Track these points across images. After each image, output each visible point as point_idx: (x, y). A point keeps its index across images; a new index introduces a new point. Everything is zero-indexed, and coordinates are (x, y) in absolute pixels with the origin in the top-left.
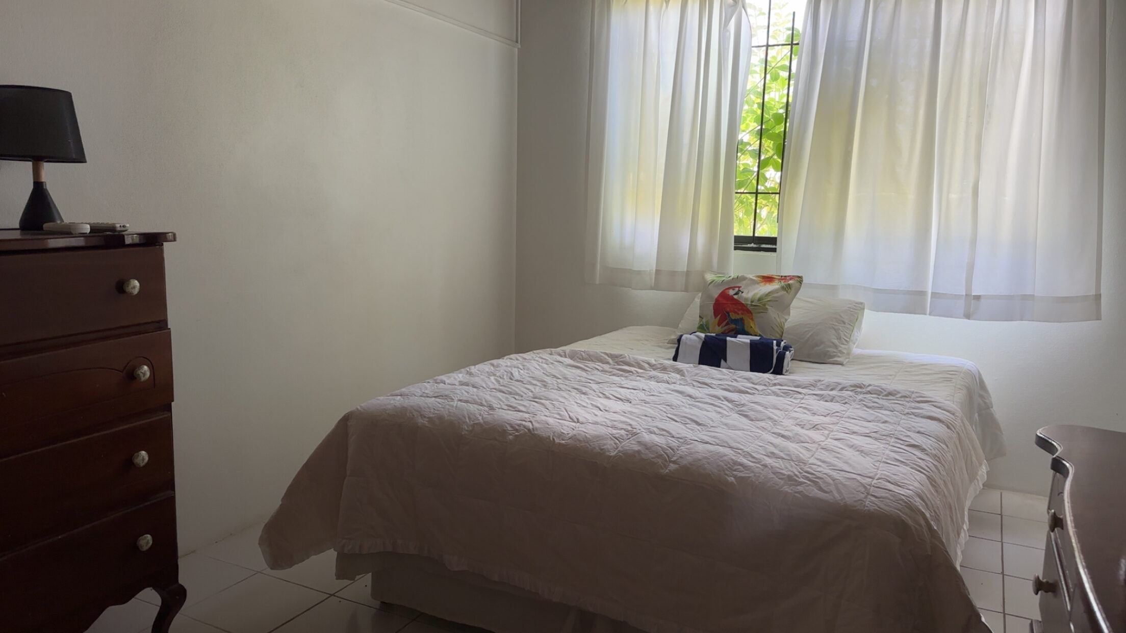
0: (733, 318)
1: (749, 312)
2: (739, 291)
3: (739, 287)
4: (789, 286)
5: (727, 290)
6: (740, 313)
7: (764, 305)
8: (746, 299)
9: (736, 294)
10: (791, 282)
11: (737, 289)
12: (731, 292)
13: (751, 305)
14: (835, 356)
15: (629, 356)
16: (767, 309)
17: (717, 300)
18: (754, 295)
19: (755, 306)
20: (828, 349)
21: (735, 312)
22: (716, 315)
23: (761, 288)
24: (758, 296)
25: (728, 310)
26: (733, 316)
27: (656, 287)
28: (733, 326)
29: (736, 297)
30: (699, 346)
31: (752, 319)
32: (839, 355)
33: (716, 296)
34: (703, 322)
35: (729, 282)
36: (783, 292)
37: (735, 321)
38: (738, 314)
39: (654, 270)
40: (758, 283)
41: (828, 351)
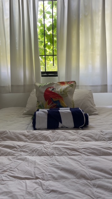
0: (55, 100)
1: (61, 97)
2: (53, 88)
3: (53, 87)
4: (72, 85)
5: (48, 89)
6: (57, 98)
7: (66, 93)
8: (58, 92)
9: (53, 90)
10: (72, 83)
11: (52, 88)
12: (50, 90)
13: (61, 94)
14: (94, 112)
15: (9, 131)
16: (67, 95)
17: (45, 93)
18: (61, 89)
19: (63, 94)
20: (91, 109)
21: (55, 98)
22: (46, 100)
23: (62, 87)
24: (62, 90)
25: (51, 97)
26: (54, 100)
27: (12, 91)
28: (55, 104)
29: (53, 91)
30: (46, 117)
31: (63, 100)
32: (95, 111)
33: (44, 92)
34: (40, 104)
35: (48, 85)
36: (71, 88)
37: (55, 102)
38: (56, 99)
39: (10, 85)
40: (59, 85)
41: (91, 110)
